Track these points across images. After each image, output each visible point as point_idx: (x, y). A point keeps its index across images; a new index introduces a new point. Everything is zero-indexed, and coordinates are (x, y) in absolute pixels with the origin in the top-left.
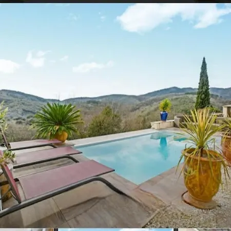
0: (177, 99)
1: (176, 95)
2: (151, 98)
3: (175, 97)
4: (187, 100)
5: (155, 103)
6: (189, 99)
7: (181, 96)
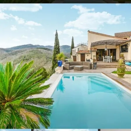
0: (33, 51)
1: (31, 49)
2: (16, 50)
3: (31, 50)
4: (38, 52)
5: (19, 54)
6: (39, 51)
7: (34, 50)
